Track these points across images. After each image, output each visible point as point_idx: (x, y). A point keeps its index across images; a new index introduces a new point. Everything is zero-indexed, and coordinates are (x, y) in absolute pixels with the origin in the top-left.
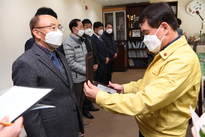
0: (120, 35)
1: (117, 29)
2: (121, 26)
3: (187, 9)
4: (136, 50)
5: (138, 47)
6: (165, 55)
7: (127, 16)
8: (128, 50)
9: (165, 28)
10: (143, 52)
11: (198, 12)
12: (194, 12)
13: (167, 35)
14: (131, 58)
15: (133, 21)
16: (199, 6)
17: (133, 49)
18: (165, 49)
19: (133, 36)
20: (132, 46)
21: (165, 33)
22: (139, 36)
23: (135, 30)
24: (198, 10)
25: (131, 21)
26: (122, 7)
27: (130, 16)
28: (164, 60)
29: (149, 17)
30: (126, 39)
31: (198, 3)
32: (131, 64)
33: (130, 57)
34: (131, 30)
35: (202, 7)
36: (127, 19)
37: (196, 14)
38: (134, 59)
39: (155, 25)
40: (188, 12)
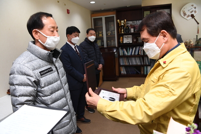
0: (111, 41)
1: (107, 34)
2: (111, 31)
3: (182, 13)
4: (128, 57)
5: (130, 54)
6: (165, 63)
7: (117, 21)
8: (120, 57)
9: (165, 36)
10: (135, 60)
11: (193, 16)
12: (188, 16)
13: (166, 43)
14: (123, 66)
15: (124, 26)
16: (194, 9)
17: (124, 56)
18: (164, 57)
19: (124, 42)
20: (123, 53)
21: (165, 41)
22: (131, 42)
23: (126, 36)
24: (193, 13)
25: (121, 26)
26: (112, 11)
27: (120, 21)
28: (163, 68)
29: (148, 26)
30: (117, 46)
31: (192, 6)
32: (123, 71)
33: (121, 64)
34: (122, 35)
35: (197, 10)
36: (117, 24)
37: (190, 17)
38: (125, 67)
39: (154, 33)
40: (183, 15)
